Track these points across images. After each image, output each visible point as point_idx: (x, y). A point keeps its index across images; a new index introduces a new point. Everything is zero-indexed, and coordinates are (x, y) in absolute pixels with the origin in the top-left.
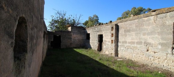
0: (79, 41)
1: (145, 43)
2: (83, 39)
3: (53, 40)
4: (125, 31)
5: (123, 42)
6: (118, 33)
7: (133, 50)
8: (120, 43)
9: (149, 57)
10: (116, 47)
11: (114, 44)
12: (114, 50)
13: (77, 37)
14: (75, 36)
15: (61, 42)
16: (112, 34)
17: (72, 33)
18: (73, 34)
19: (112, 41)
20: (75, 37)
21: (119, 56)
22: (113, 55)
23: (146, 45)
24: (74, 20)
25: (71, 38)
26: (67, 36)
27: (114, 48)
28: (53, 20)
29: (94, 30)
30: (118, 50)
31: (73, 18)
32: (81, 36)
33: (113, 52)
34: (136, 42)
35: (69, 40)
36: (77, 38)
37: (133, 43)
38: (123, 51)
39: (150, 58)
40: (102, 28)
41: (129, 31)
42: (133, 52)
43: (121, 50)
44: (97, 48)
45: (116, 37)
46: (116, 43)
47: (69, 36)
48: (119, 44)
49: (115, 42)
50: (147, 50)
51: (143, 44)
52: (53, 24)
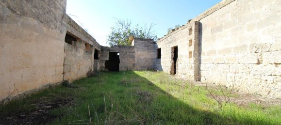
0: (146, 61)
1: (252, 46)
2: (152, 59)
3: (108, 59)
4: (213, 31)
5: (209, 53)
6: (201, 37)
7: (228, 65)
8: (204, 54)
9: (263, 76)
10: (197, 63)
11: (193, 59)
12: (193, 68)
13: (144, 55)
14: (139, 53)
15: (119, 62)
16: (191, 41)
17: (135, 50)
18: (137, 51)
19: (190, 53)
20: (140, 55)
21: (202, 79)
22: (192, 79)
23: (255, 50)
24: (141, 31)
25: (133, 57)
26: (128, 53)
27: (193, 65)
28: (113, 33)
29: (166, 42)
30: (201, 68)
31: (140, 29)
32: (149, 53)
33: (192, 73)
34: (234, 48)
35: (131, 59)
36: (142, 57)
37: (228, 50)
38: (210, 69)
39: (264, 78)
40: (177, 35)
41: (219, 29)
42: (227, 71)
43: (206, 69)
44: (170, 70)
45: (197, 46)
46: (197, 56)
47: (131, 53)
48: (203, 57)
49: (195, 54)
50: (259, 61)
51: (248, 48)
52: (113, 38)
